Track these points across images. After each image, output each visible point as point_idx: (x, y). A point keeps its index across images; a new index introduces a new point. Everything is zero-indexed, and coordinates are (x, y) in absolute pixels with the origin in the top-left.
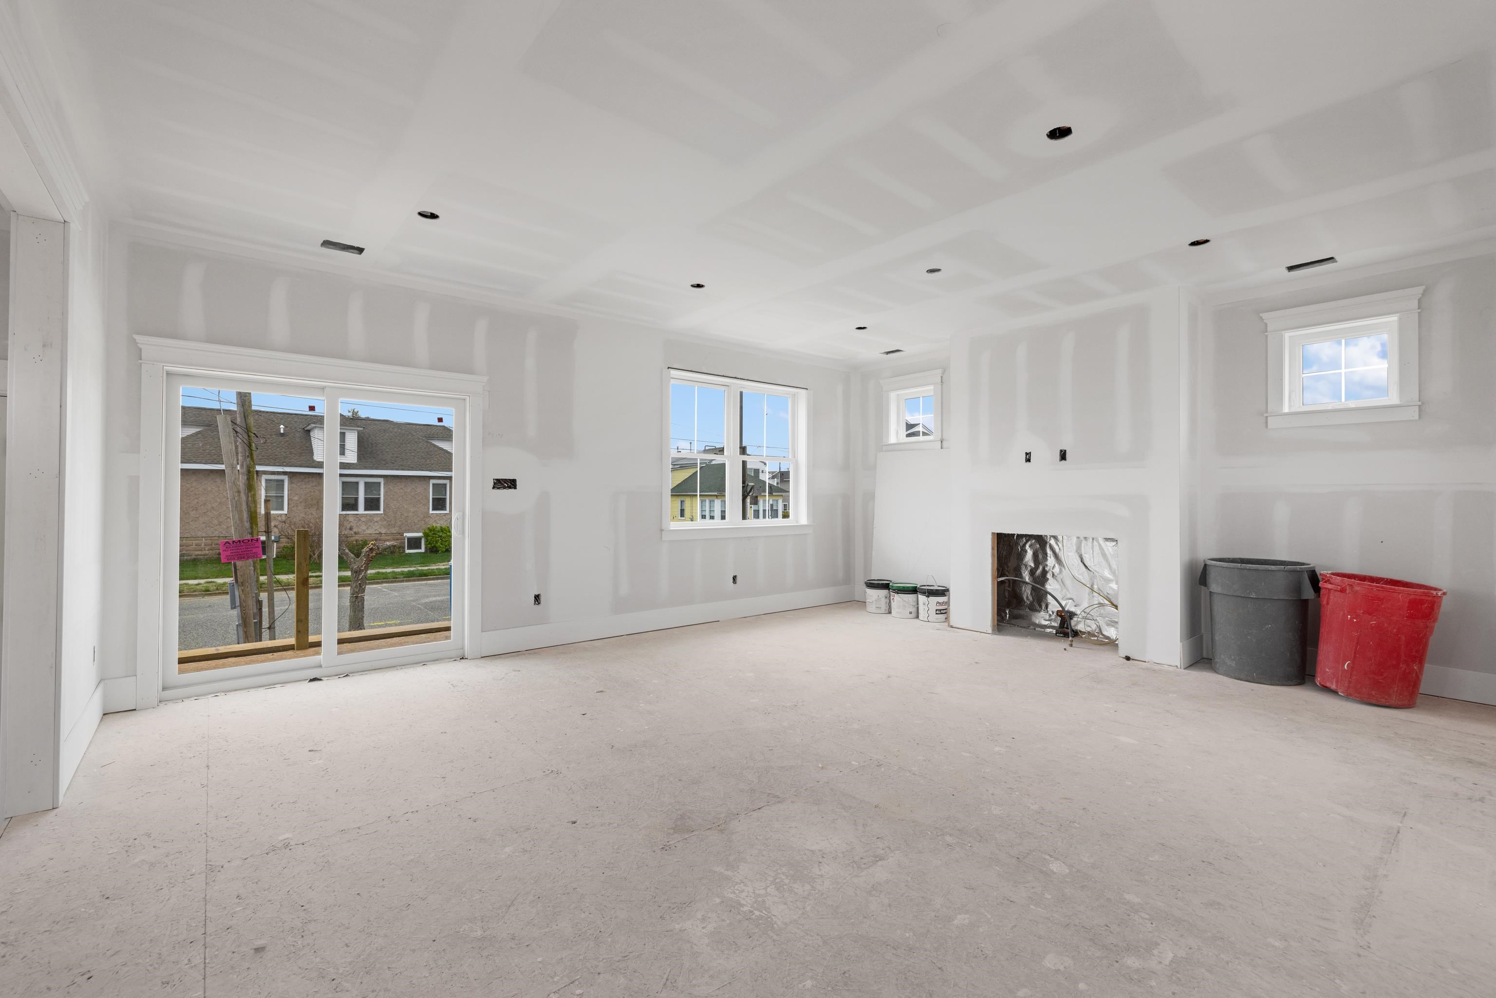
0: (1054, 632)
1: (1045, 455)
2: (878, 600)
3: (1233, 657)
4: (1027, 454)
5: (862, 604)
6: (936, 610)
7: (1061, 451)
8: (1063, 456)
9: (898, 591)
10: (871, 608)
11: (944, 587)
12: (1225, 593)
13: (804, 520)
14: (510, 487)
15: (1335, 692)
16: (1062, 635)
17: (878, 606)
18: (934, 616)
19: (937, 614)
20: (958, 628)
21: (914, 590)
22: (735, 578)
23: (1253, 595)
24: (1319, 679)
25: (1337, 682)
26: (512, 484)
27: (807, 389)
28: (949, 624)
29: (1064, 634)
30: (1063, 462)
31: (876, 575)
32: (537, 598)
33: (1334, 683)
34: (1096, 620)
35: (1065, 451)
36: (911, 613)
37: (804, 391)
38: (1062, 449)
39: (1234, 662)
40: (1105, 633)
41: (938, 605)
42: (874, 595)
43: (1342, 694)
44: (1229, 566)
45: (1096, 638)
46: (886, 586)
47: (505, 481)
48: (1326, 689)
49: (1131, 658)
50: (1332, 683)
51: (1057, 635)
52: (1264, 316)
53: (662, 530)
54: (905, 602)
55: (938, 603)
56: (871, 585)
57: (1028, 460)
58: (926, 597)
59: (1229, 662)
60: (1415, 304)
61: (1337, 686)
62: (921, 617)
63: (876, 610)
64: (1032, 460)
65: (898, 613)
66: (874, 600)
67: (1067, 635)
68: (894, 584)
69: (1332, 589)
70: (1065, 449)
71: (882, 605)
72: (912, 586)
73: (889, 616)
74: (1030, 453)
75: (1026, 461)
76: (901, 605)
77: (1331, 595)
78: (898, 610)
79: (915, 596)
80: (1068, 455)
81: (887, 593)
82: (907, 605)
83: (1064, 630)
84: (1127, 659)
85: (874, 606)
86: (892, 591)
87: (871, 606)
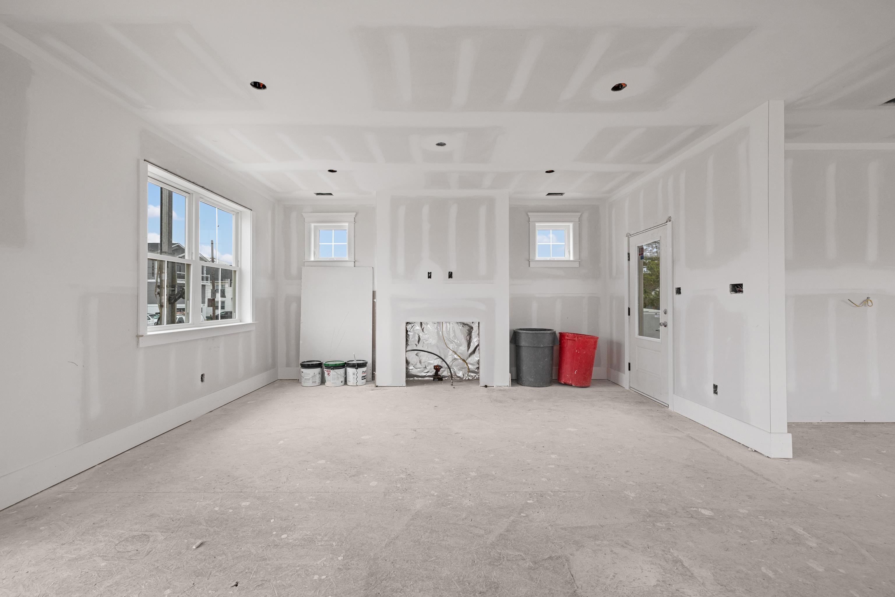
0: (432, 379)
1: (440, 275)
3: (532, 377)
4: (429, 273)
5: (297, 381)
6: (362, 377)
7: (449, 272)
8: (450, 275)
9: (334, 367)
12: (530, 346)
13: (248, 319)
15: (571, 385)
16: (437, 380)
17: (314, 381)
18: (361, 382)
19: (362, 379)
20: (382, 387)
22: (202, 377)
23: (542, 346)
24: (563, 380)
25: (572, 380)
27: (251, 210)
28: (376, 384)
29: (438, 379)
30: (450, 279)
31: (303, 359)
33: (571, 381)
34: (453, 368)
35: (452, 272)
36: (341, 381)
37: (249, 211)
38: (450, 271)
39: (533, 379)
40: (457, 375)
41: (363, 373)
42: (306, 373)
43: (574, 385)
44: (532, 333)
45: (453, 379)
46: (319, 365)
48: (565, 384)
49: (488, 386)
50: (570, 381)
51: (435, 380)
52: (529, 214)
53: (138, 336)
54: (339, 374)
55: (363, 372)
56: (305, 366)
57: (430, 277)
58: (356, 369)
59: (530, 379)
60: (577, 220)
61: (572, 382)
62: (348, 383)
63: (312, 384)
64: (431, 277)
65: (333, 383)
66: (311, 377)
67: (440, 379)
68: (325, 363)
69: (569, 339)
70: (451, 271)
71: (316, 379)
72: (342, 362)
73: (322, 386)
74: (431, 273)
75: (428, 278)
76: (336, 377)
77: (568, 342)
78: (330, 381)
79: (344, 370)
80: (453, 275)
81: (318, 370)
82: (340, 377)
83: (437, 377)
84: (486, 386)
85: (309, 381)
86: (325, 368)
87: (308, 382)
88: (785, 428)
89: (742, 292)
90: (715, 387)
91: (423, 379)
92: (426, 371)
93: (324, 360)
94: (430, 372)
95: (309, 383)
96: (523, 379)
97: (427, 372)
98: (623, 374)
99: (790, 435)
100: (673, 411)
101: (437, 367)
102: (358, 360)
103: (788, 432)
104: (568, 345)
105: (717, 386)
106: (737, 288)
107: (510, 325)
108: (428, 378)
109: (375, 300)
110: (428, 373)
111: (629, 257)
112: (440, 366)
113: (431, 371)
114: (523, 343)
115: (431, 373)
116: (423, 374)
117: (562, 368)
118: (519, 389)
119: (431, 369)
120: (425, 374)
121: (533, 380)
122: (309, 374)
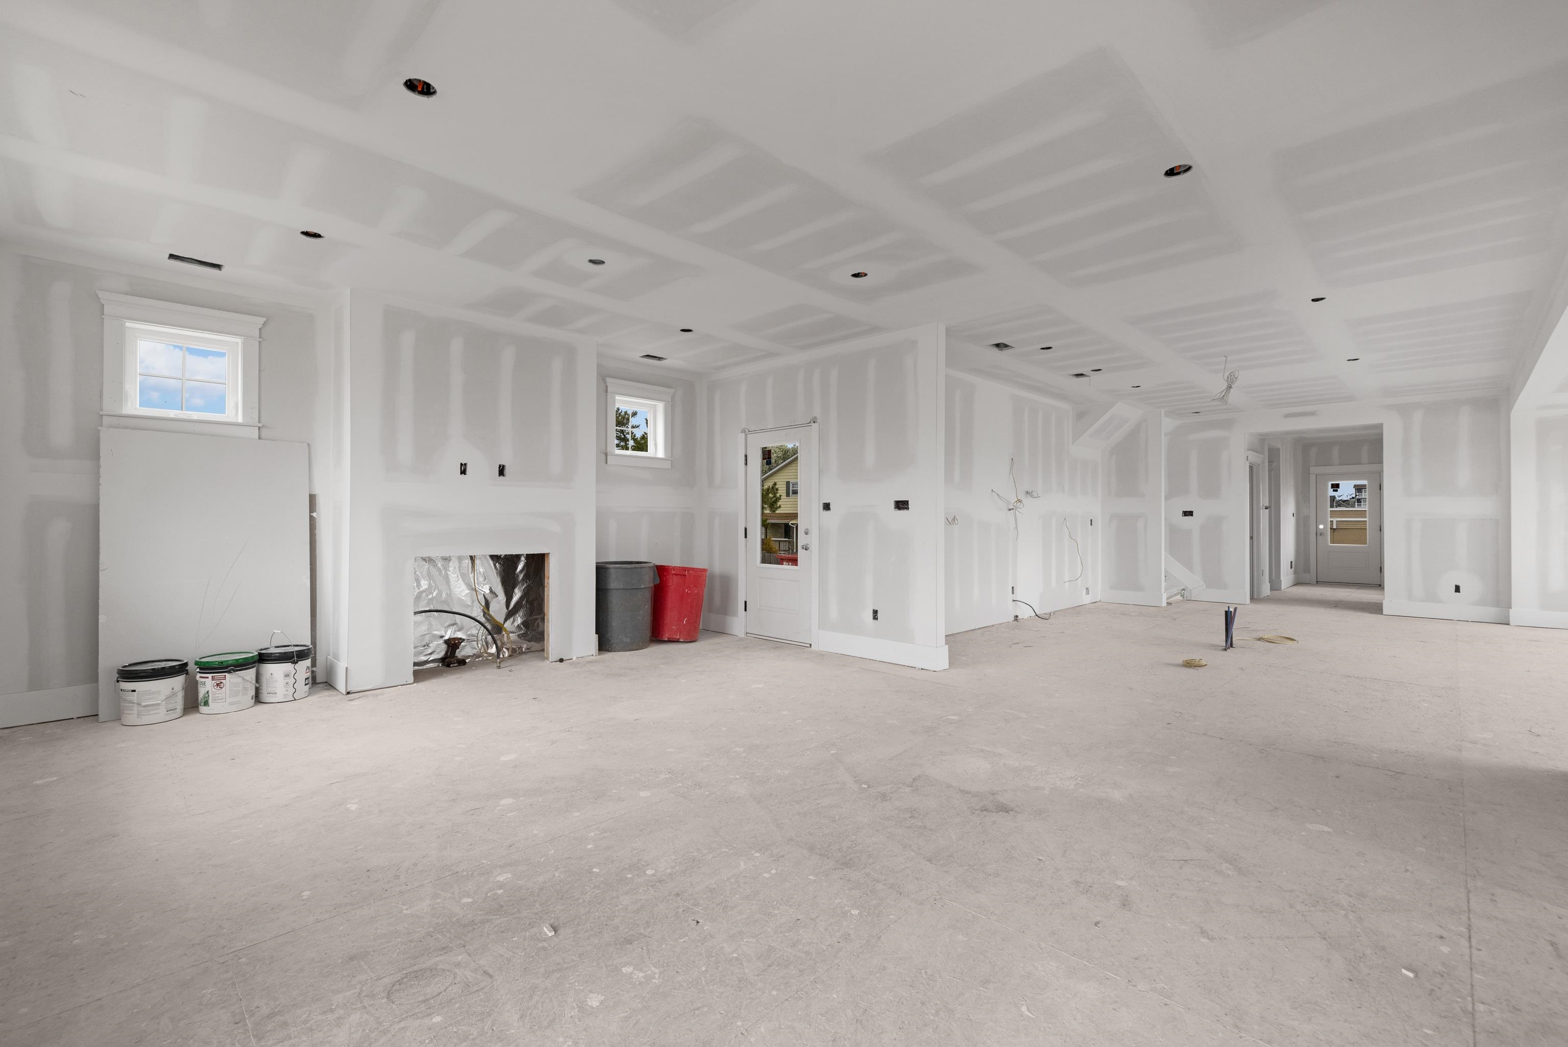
0: (443, 664)
1: (483, 469)
4: (461, 465)
7: (500, 466)
8: (502, 471)
9: (236, 666)
11: (301, 646)
15: (677, 641)
16: (456, 665)
17: (171, 706)
18: (304, 690)
20: (360, 692)
21: (263, 658)
25: (680, 634)
29: (458, 663)
30: (502, 477)
33: (677, 635)
35: (504, 466)
38: (500, 464)
43: (682, 640)
45: (481, 659)
48: (671, 641)
49: (563, 659)
55: (305, 668)
56: (132, 675)
57: (463, 472)
58: (294, 663)
61: (680, 636)
63: (166, 715)
64: (467, 473)
65: (231, 704)
66: (165, 697)
67: (461, 663)
68: (200, 659)
69: (675, 574)
70: (504, 464)
71: (176, 702)
72: (251, 655)
73: (193, 718)
74: (465, 464)
75: (461, 473)
76: (240, 688)
77: (674, 578)
78: (224, 700)
79: (255, 671)
80: (507, 471)
81: (178, 682)
82: (249, 686)
83: (454, 659)
84: (561, 660)
85: (158, 708)
86: (200, 673)
87: (153, 712)
88: (943, 640)
89: (908, 508)
90: (875, 612)
91: (421, 668)
92: (430, 651)
93: (189, 655)
94: (435, 653)
95: (157, 713)
96: (613, 641)
97: (431, 654)
98: (737, 618)
99: (947, 646)
100: (817, 650)
101: (455, 641)
102: (278, 647)
103: (946, 644)
104: (673, 582)
105: (877, 611)
106: (902, 505)
107: (597, 557)
108: (432, 664)
109: (314, 515)
110: (433, 655)
111: (746, 460)
112: (461, 639)
113: (438, 650)
114: (614, 583)
115: (438, 653)
116: (422, 658)
117: (665, 617)
118: (607, 656)
119: (438, 645)
120: (424, 658)
121: (629, 641)
122: (158, 692)
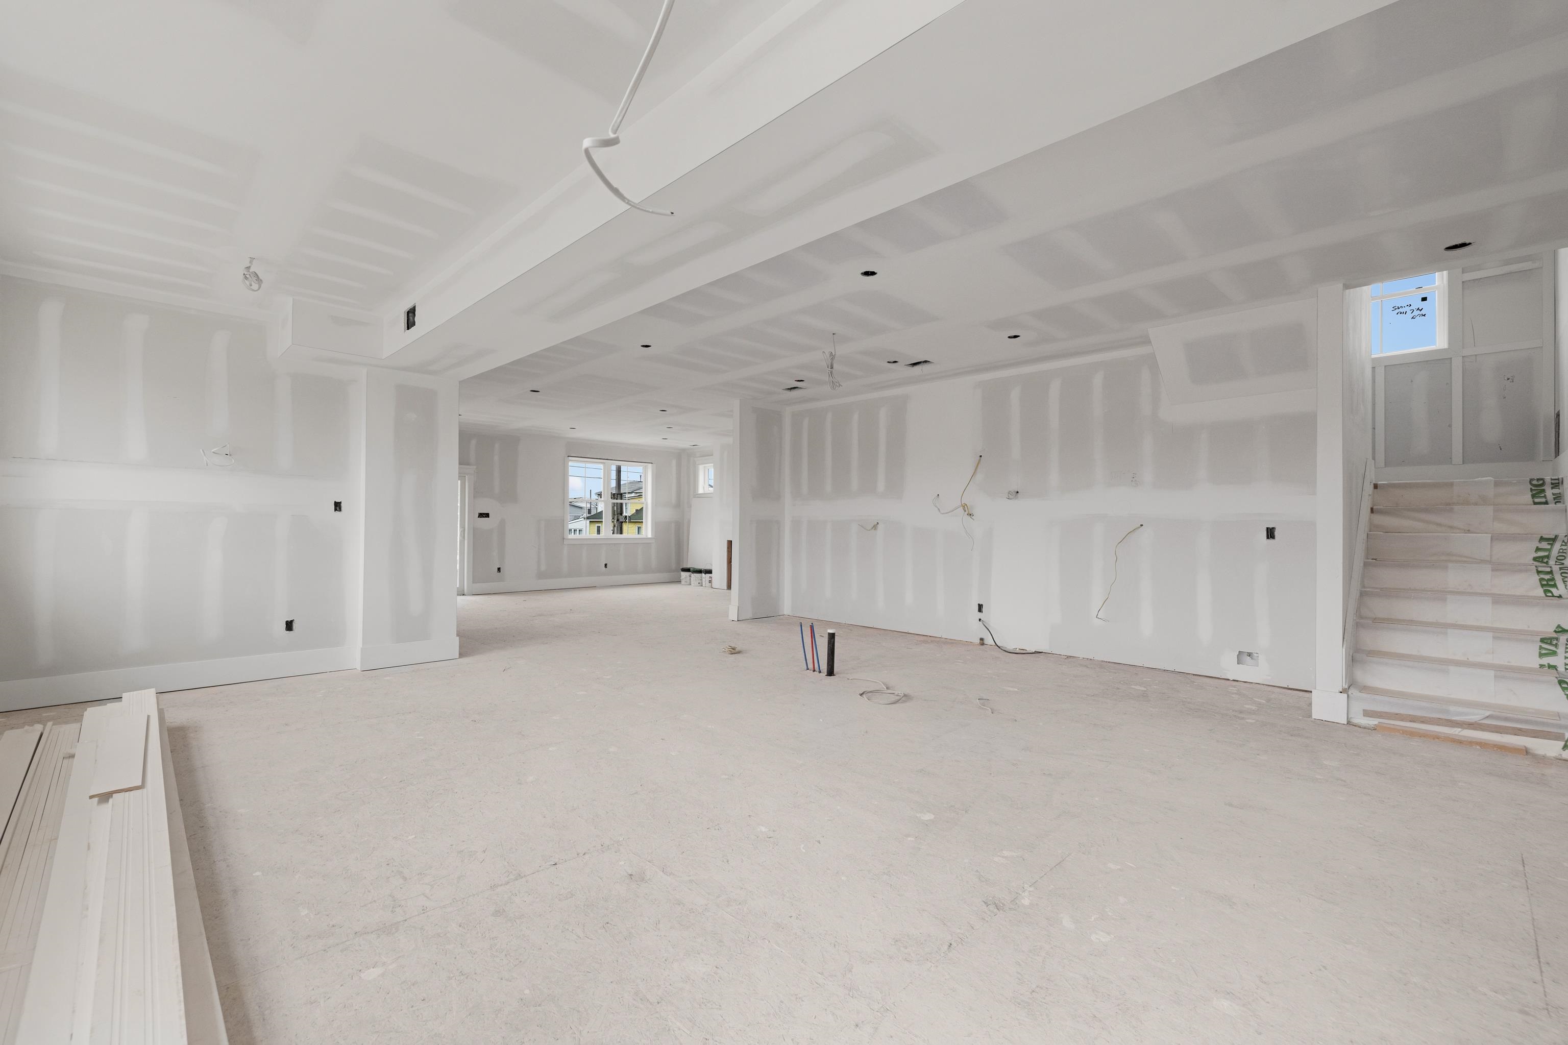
2: (686, 578)
5: (680, 580)
6: (709, 580)
10: (683, 582)
13: (650, 536)
14: (486, 517)
17: (686, 581)
18: (708, 584)
19: (709, 582)
21: (700, 571)
22: (606, 565)
26: (487, 515)
28: (712, 586)
31: (685, 566)
32: (499, 569)
36: (699, 583)
37: (651, 464)
41: (710, 577)
42: (684, 574)
46: (690, 570)
47: (484, 514)
53: (564, 539)
54: (696, 577)
56: (684, 569)
58: (705, 574)
62: (702, 584)
